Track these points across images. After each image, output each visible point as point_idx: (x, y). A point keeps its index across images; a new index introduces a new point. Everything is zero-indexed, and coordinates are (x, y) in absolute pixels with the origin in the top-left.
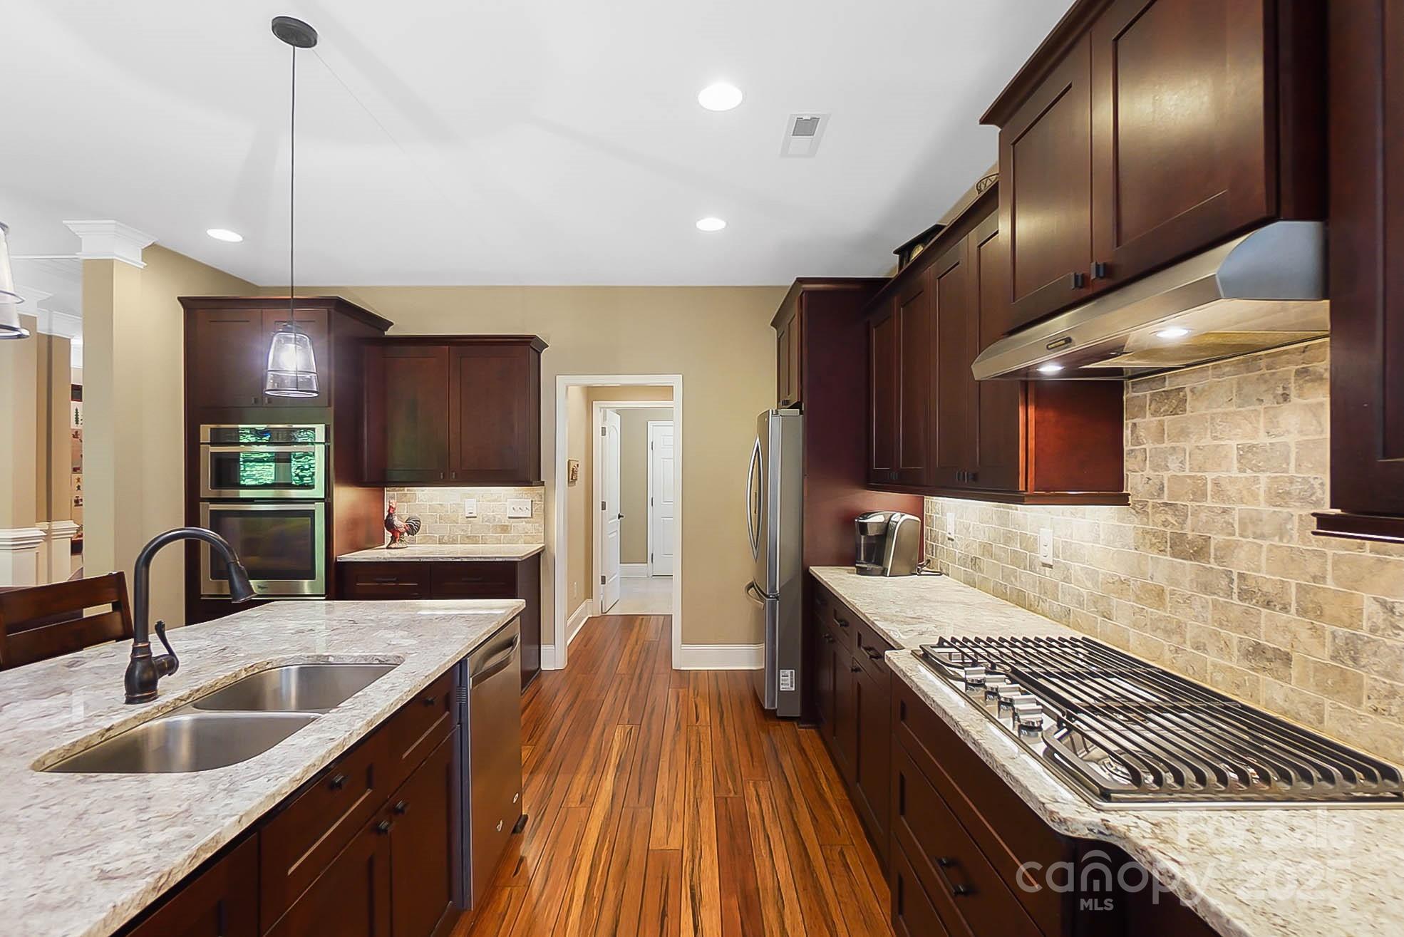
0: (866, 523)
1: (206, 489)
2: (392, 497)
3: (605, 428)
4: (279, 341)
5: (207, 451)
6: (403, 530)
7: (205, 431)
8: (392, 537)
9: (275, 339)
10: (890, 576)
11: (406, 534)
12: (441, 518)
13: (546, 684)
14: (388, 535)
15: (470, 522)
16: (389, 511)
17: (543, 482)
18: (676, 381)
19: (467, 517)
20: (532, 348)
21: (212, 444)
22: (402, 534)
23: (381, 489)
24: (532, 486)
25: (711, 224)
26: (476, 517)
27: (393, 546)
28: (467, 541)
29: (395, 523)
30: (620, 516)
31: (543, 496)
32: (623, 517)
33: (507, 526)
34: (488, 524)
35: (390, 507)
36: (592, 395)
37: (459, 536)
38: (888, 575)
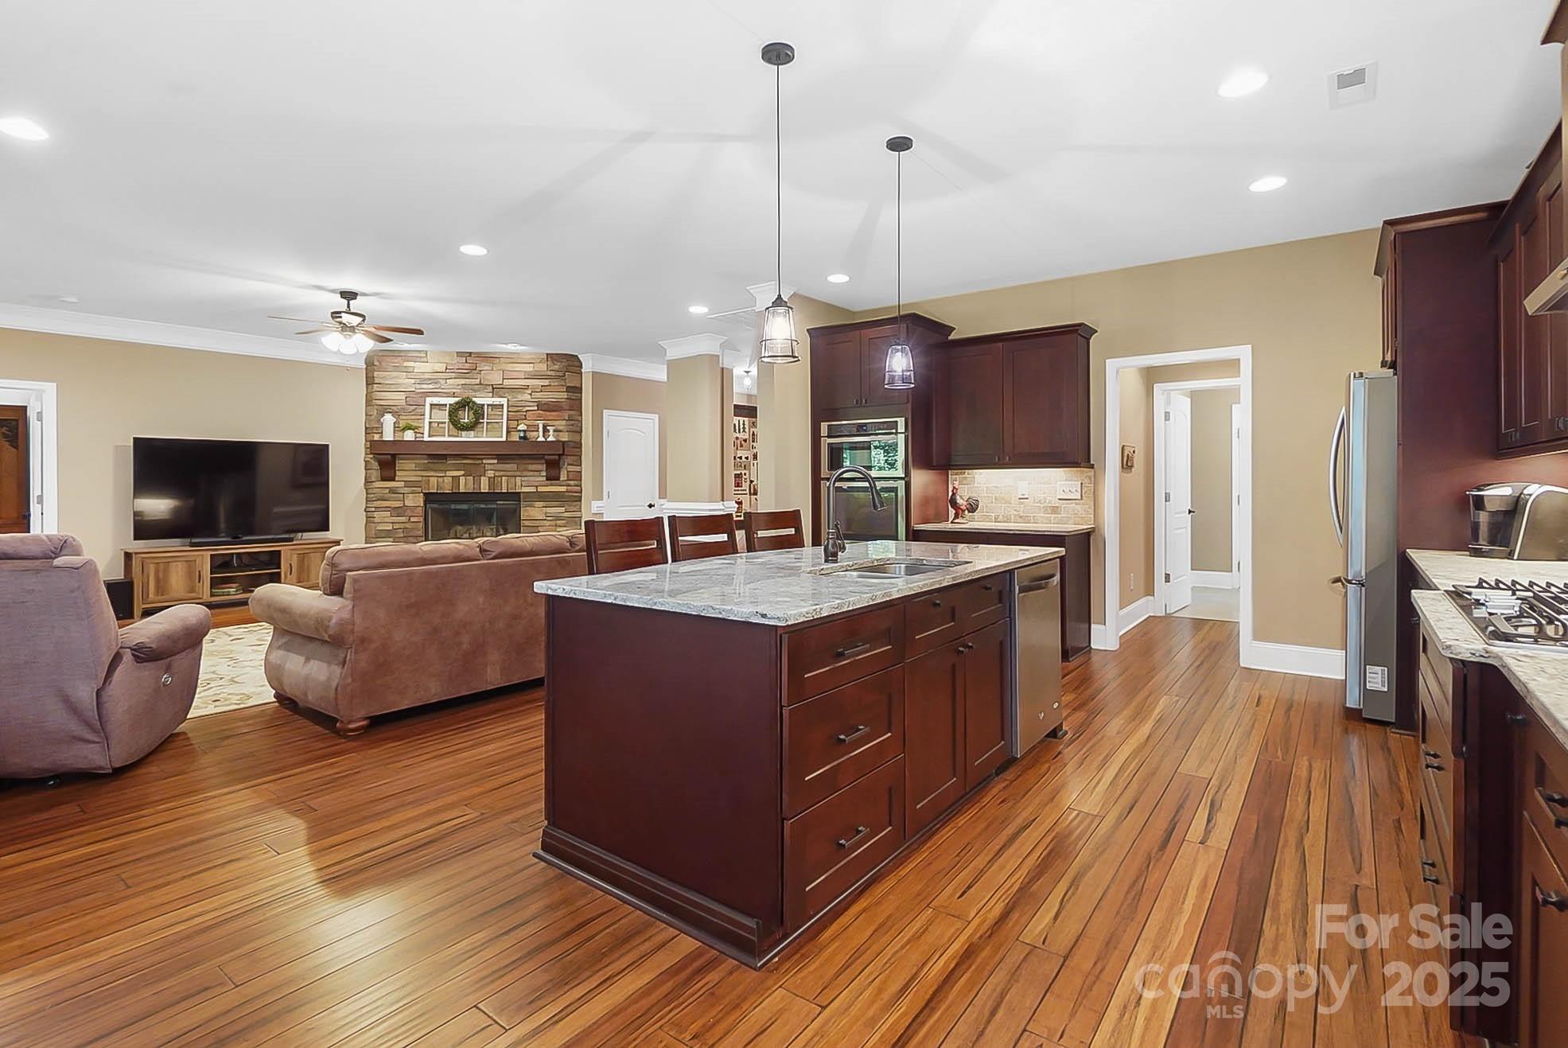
0: (1482, 496)
1: (825, 471)
2: (955, 479)
3: (1169, 413)
4: (892, 352)
5: (825, 442)
6: (963, 507)
7: (824, 426)
8: (955, 514)
9: (890, 351)
10: (1517, 560)
11: (966, 512)
12: (996, 499)
13: (1095, 658)
14: (952, 512)
15: (1023, 503)
16: (953, 491)
17: (1093, 465)
18: (1244, 353)
19: (1020, 499)
20: (1080, 335)
21: (828, 437)
22: (963, 511)
23: (946, 471)
24: (1080, 467)
25: (1269, 183)
26: (1027, 499)
27: (956, 521)
28: (1020, 520)
29: (958, 501)
30: (1190, 512)
31: (1093, 479)
32: (1194, 512)
33: (1057, 507)
34: (1039, 505)
35: (954, 488)
36: (1152, 376)
37: (1012, 516)
38: (1515, 557)
